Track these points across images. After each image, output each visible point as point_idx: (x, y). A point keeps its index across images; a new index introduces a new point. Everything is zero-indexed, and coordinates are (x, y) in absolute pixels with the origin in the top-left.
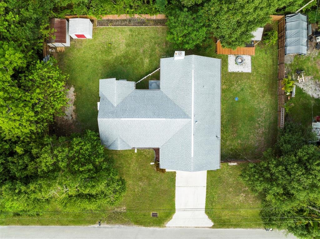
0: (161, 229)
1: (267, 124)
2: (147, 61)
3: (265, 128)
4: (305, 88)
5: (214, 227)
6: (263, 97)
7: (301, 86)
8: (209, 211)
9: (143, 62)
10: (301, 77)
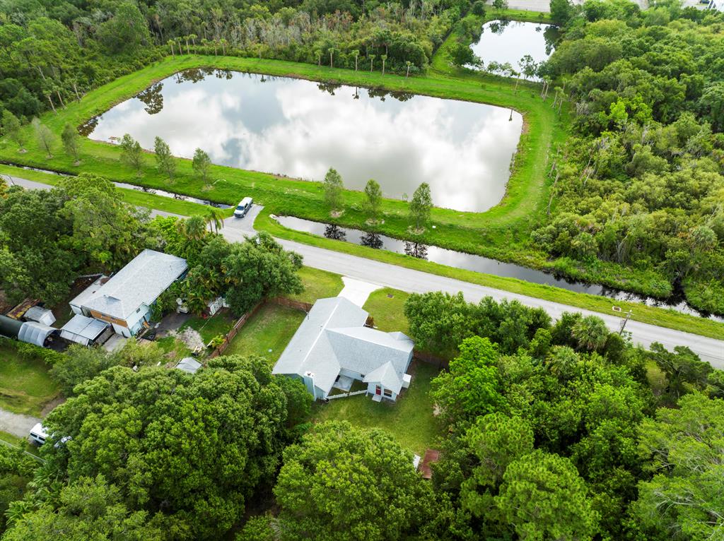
0: (388, 286)
1: (254, 326)
2: (342, 411)
3: (258, 323)
4: (200, 341)
5: (342, 276)
6: (244, 346)
7: (202, 344)
8: (342, 285)
9: (348, 411)
10: (197, 351)
